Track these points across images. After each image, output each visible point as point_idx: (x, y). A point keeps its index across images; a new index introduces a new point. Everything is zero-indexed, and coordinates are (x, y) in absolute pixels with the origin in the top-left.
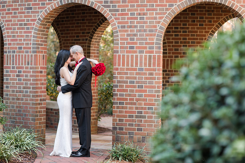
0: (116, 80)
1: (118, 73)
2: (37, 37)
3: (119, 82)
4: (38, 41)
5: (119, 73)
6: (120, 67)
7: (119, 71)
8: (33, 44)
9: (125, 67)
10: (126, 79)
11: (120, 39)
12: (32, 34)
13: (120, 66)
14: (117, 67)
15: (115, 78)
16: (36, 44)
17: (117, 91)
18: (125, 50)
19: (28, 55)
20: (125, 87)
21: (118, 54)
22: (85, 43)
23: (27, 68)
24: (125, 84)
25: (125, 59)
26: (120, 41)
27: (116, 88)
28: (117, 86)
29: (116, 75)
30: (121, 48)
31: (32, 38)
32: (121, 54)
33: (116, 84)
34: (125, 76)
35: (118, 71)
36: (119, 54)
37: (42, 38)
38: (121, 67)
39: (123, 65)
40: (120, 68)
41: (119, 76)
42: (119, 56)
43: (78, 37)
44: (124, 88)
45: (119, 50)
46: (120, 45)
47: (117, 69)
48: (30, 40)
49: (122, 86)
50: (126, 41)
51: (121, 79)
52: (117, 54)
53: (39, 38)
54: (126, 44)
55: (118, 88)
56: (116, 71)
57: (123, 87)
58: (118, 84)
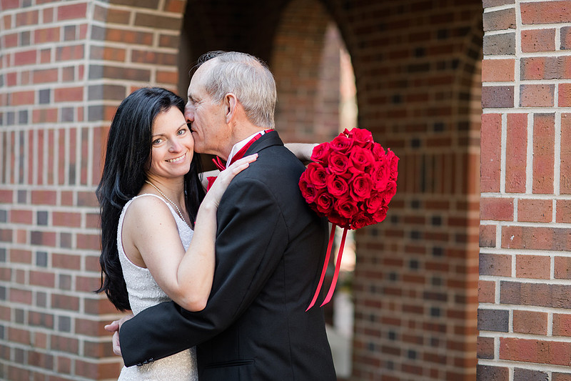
0: (497, 280)
1: (508, 232)
2: (107, 35)
3: (514, 293)
4: (119, 55)
5: (516, 238)
6: (522, 197)
7: (515, 223)
8: (95, 72)
9: (556, 196)
10: (557, 277)
11: (523, 13)
12: (90, 20)
13: (523, 191)
14: (503, 194)
15: (491, 270)
16: (106, 72)
17: (503, 356)
18: (556, 83)
19: (73, 131)
20: (550, 330)
21: (511, 111)
22: (449, 80)
23: (67, 199)
24: (550, 312)
25: (552, 143)
26: (520, 28)
27: (496, 336)
28: (499, 322)
29: (498, 251)
30: (530, 68)
31: (88, 42)
32: (530, 113)
33: (497, 306)
34: (553, 254)
35: (508, 224)
36: (516, 110)
37: (144, 39)
38: (528, 195)
39: (543, 185)
40: (520, 201)
41: (513, 253)
42: (518, 124)
43: (420, 53)
44: (549, 338)
45: (517, 83)
46: (519, 54)
47: (503, 211)
48: (78, 52)
49: (534, 323)
50: (558, 27)
51: (525, 275)
52: (505, 112)
53: (124, 37)
54: (563, 40)
55: (511, 335)
56: (499, 225)
57: (541, 329)
58: (510, 308)
